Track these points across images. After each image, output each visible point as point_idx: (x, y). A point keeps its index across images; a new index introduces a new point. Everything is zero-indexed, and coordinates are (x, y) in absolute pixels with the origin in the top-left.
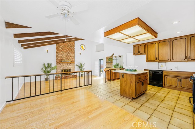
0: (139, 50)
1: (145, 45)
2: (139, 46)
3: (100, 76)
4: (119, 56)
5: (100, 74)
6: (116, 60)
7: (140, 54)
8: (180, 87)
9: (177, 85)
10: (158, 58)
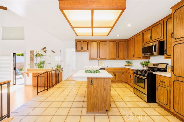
0: (82, 47)
1: (88, 41)
2: (82, 41)
3: (14, 84)
4: (53, 51)
5: (15, 79)
6: (50, 56)
7: (83, 50)
8: (115, 80)
9: (113, 79)
10: (99, 56)
